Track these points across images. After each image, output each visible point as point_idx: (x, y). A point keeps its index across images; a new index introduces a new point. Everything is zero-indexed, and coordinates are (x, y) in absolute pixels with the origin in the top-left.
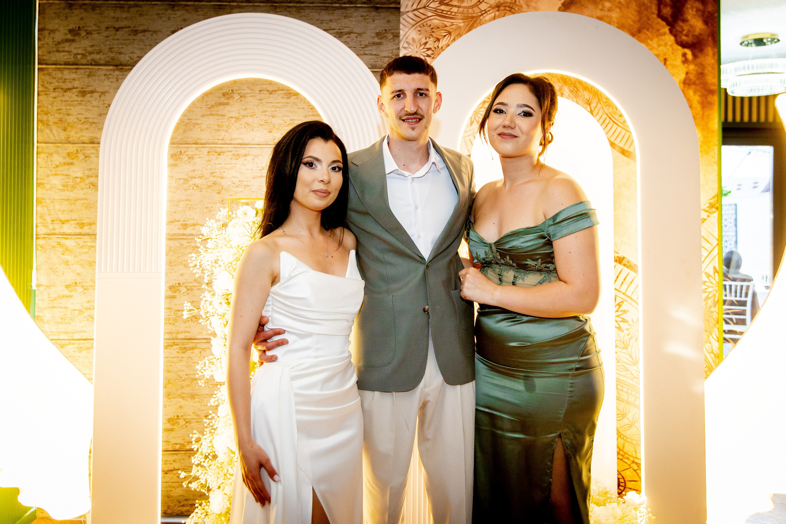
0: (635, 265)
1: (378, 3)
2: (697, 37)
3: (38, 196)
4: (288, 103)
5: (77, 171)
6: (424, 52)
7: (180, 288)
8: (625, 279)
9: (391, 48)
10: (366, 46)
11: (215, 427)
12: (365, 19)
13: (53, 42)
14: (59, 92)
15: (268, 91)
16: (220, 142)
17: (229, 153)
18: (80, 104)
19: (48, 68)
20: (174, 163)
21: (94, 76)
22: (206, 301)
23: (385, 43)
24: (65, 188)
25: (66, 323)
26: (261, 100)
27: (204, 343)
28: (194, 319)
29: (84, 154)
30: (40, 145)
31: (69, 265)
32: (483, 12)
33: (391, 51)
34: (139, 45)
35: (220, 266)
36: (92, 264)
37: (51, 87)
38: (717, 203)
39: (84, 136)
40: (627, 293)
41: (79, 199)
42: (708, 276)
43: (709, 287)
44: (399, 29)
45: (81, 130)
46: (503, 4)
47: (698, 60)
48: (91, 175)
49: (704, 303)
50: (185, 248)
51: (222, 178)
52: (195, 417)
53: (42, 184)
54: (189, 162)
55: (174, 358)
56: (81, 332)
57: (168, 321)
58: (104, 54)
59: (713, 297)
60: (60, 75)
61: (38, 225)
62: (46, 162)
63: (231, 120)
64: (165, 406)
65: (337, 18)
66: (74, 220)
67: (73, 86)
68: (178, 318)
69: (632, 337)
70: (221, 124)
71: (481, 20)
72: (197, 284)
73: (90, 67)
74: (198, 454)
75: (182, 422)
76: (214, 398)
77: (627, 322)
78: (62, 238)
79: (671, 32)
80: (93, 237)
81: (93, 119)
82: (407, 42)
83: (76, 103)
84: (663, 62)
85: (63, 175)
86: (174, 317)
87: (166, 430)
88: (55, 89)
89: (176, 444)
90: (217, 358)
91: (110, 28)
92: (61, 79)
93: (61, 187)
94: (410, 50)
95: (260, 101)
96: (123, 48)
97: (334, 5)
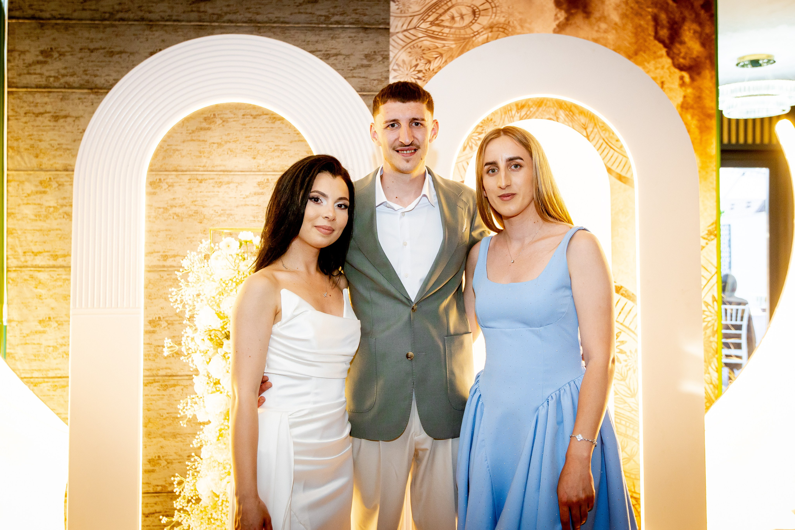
0: (633, 294)
1: (366, 24)
2: (695, 60)
3: (9, 226)
4: (272, 128)
5: (50, 200)
6: (414, 75)
7: (160, 322)
8: (622, 309)
9: (381, 71)
10: (354, 68)
11: (198, 470)
12: (353, 41)
13: (24, 64)
14: (31, 117)
15: (252, 115)
16: (202, 169)
17: (211, 181)
18: (53, 130)
19: (19, 91)
20: (153, 191)
21: (68, 99)
22: (188, 337)
23: (374, 65)
24: (38, 218)
25: (39, 360)
26: (244, 124)
27: (186, 379)
28: (175, 355)
29: (57, 182)
30: (10, 173)
31: (42, 299)
32: (476, 33)
33: (380, 74)
34: (115, 67)
35: (202, 300)
36: (66, 297)
37: (22, 112)
38: (716, 230)
39: (58, 163)
40: (624, 324)
41: (53, 230)
42: (707, 305)
43: (708, 316)
44: (388, 50)
45: (55, 157)
46: (497, 24)
47: (696, 84)
48: (65, 203)
49: (703, 333)
50: (166, 280)
51: (204, 207)
52: (178, 457)
53: (13, 214)
54: (169, 190)
55: (155, 395)
56: (56, 369)
57: (147, 357)
58: (78, 77)
59: (712, 327)
60: (30, 98)
61: (9, 257)
62: (17, 191)
63: (213, 146)
64: (145, 447)
65: (324, 38)
66: (48, 252)
67: (46, 111)
68: (158, 354)
69: (630, 369)
70: (202, 150)
71: (473, 42)
72: (177, 318)
73: (63, 90)
74: (180, 498)
75: (164, 463)
76: (197, 439)
77: (625, 353)
78: (34, 271)
79: (668, 54)
80: (68, 269)
81: (67, 145)
82: (397, 64)
83: (48, 128)
84: (660, 85)
85: (35, 204)
86: (154, 352)
87: (146, 471)
88: (25, 113)
89: (158, 486)
90: (199, 397)
91: (85, 49)
92: (33, 102)
93: (33, 217)
94: (400, 72)
95: (244, 126)
96: (98, 70)
97: (321, 26)
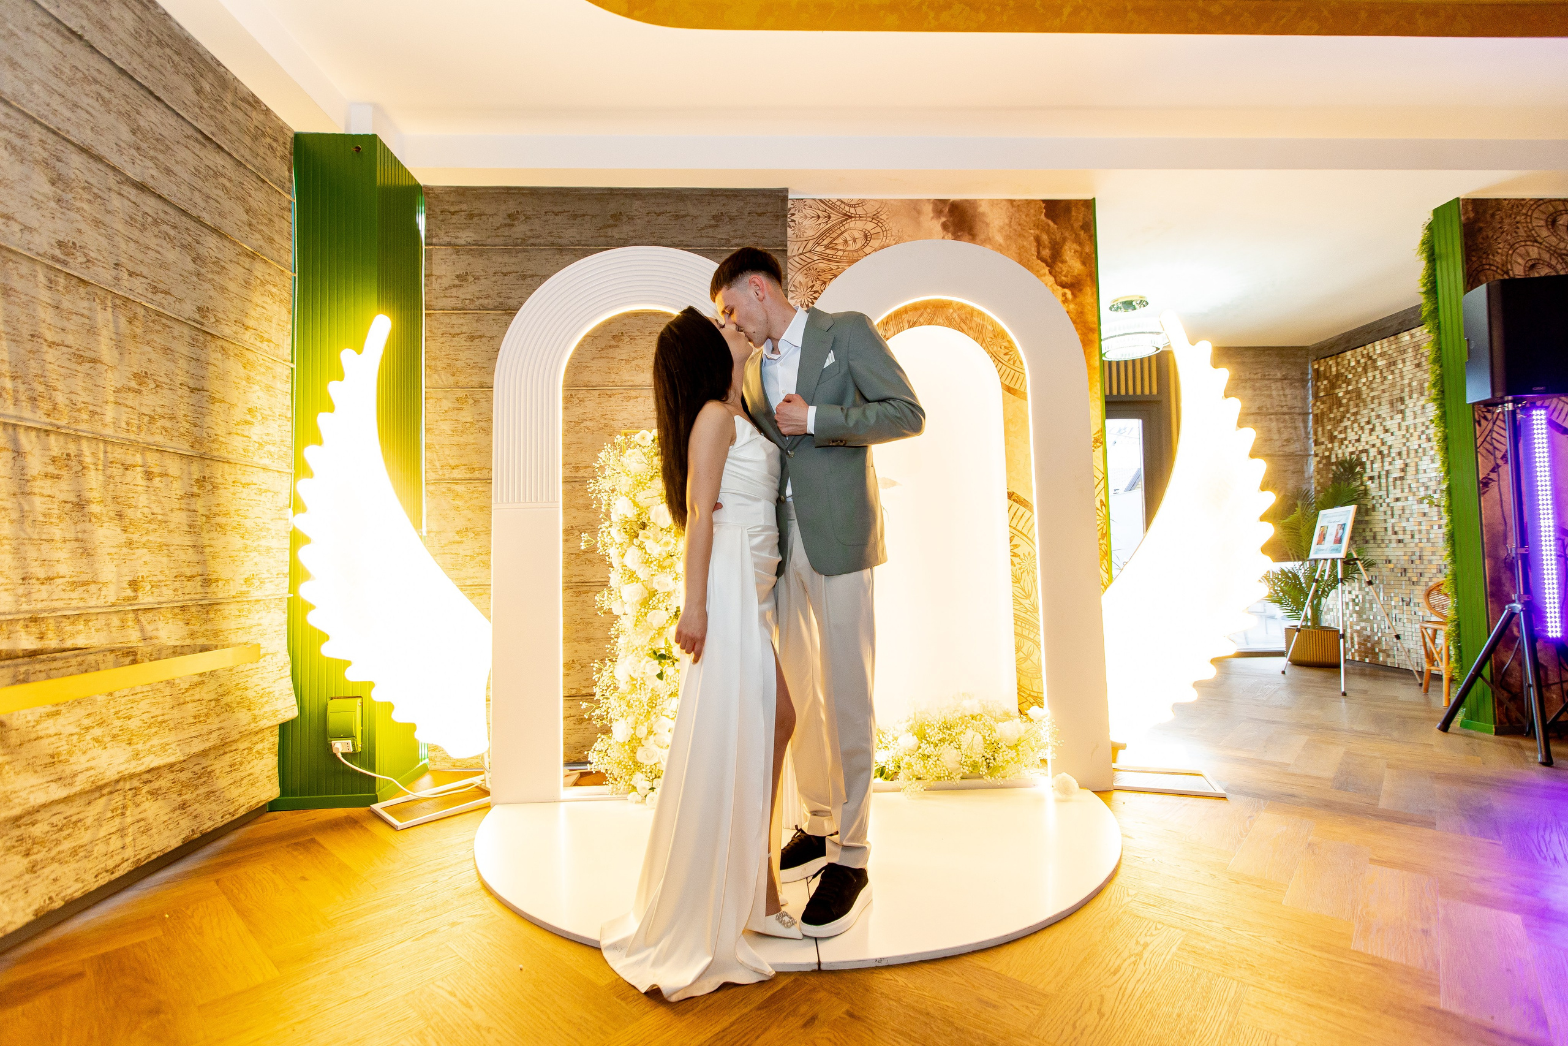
0: (1030, 504)
2: (1076, 278)
7: (573, 531)
8: (1015, 514)
13: (441, 287)
14: (447, 337)
16: (611, 384)
17: (620, 396)
19: (435, 313)
21: (483, 321)
22: (604, 531)
27: (599, 586)
30: (427, 390)
37: (438, 332)
40: (1017, 528)
47: (1078, 300)
50: (578, 491)
51: (613, 420)
54: (581, 405)
55: (569, 601)
60: (447, 320)
62: (434, 407)
63: (621, 363)
66: (465, 465)
67: (462, 331)
68: (571, 561)
70: (611, 366)
73: (478, 312)
77: (1019, 556)
79: (1050, 273)
81: (484, 363)
83: (463, 348)
85: (452, 420)
88: (442, 334)
90: (615, 590)
92: (449, 324)
93: (450, 433)
96: (509, 292)
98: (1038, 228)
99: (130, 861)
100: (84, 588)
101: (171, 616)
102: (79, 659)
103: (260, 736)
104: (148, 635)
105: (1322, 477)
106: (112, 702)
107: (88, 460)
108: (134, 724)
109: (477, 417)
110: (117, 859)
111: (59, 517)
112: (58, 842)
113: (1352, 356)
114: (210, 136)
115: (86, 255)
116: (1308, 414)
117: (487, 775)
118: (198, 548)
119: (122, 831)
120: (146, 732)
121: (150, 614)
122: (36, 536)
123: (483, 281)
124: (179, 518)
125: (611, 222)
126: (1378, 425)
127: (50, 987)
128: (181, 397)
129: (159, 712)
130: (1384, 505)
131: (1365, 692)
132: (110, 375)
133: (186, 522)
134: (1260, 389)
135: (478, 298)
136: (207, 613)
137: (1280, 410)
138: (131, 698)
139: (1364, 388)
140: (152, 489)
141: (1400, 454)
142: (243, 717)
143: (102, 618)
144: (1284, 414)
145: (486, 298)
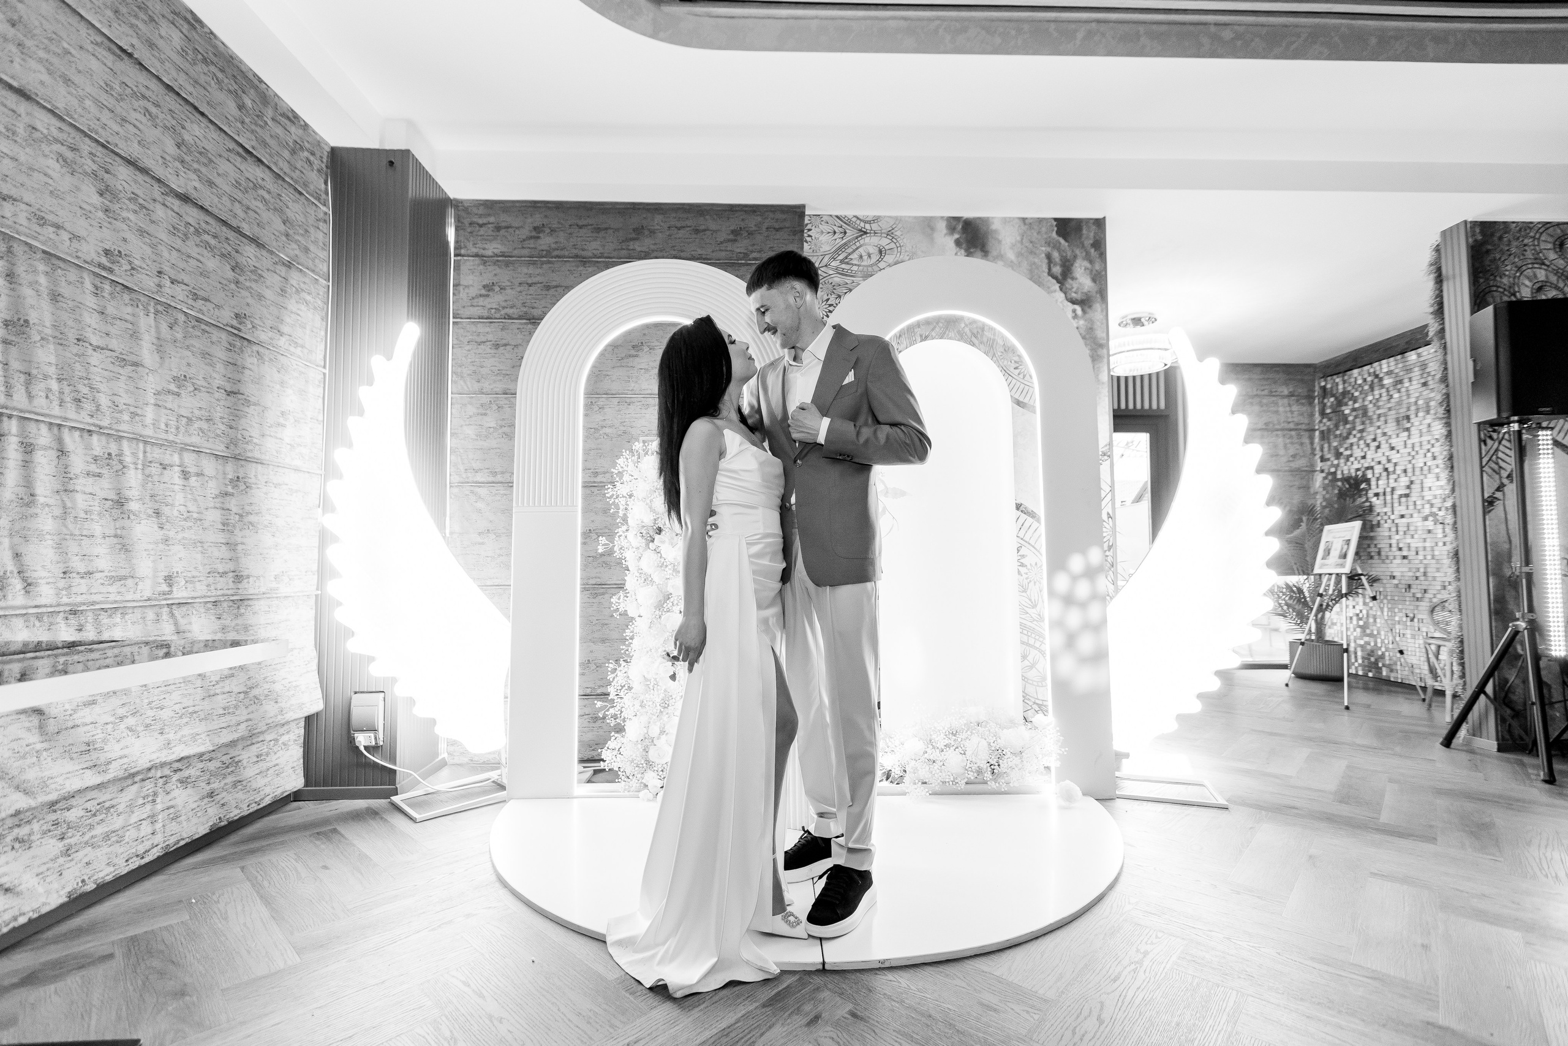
2: (1086, 294)
7: (591, 534)
8: (1022, 525)
13: (468, 296)
14: (474, 345)
16: (630, 393)
18: (494, 357)
19: (462, 322)
21: (507, 330)
22: (621, 535)
24: (478, 438)
25: (478, 569)
27: (614, 588)
30: (454, 396)
37: (465, 341)
40: (1025, 539)
47: (1087, 316)
48: (508, 424)
50: (596, 495)
53: (455, 435)
55: (585, 603)
60: (473, 328)
62: (460, 413)
66: (487, 468)
69: (1030, 581)
77: (1026, 566)
79: (1061, 289)
83: (489, 355)
85: (476, 425)
90: (631, 593)
91: (523, 283)
92: (475, 332)
98: (1049, 245)
99: (159, 847)
100: (122, 582)
101: (203, 610)
102: (116, 651)
103: (286, 727)
104: (182, 628)
105: (1327, 493)
106: (145, 693)
107: (128, 459)
108: (166, 714)
109: (500, 422)
110: (147, 845)
111: (99, 514)
112: (91, 827)
113: (1359, 374)
114: (251, 150)
115: (130, 263)
116: (1314, 430)
117: (504, 771)
118: (231, 546)
119: (152, 818)
120: (177, 722)
121: (184, 609)
122: (77, 532)
123: (509, 291)
124: (213, 516)
125: (633, 235)
126: (1383, 442)
127: (82, 967)
128: (218, 400)
129: (191, 703)
130: (1389, 521)
131: (1369, 706)
132: (151, 378)
133: (220, 520)
134: (1267, 405)
135: (504, 308)
136: (238, 607)
137: (1286, 426)
138: (164, 689)
139: (1371, 406)
140: (188, 488)
141: (1405, 471)
142: (270, 708)
143: (138, 611)
144: (1291, 430)
145: (511, 307)
